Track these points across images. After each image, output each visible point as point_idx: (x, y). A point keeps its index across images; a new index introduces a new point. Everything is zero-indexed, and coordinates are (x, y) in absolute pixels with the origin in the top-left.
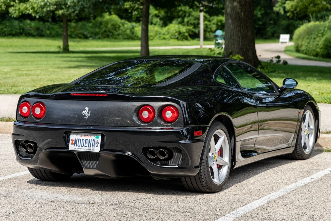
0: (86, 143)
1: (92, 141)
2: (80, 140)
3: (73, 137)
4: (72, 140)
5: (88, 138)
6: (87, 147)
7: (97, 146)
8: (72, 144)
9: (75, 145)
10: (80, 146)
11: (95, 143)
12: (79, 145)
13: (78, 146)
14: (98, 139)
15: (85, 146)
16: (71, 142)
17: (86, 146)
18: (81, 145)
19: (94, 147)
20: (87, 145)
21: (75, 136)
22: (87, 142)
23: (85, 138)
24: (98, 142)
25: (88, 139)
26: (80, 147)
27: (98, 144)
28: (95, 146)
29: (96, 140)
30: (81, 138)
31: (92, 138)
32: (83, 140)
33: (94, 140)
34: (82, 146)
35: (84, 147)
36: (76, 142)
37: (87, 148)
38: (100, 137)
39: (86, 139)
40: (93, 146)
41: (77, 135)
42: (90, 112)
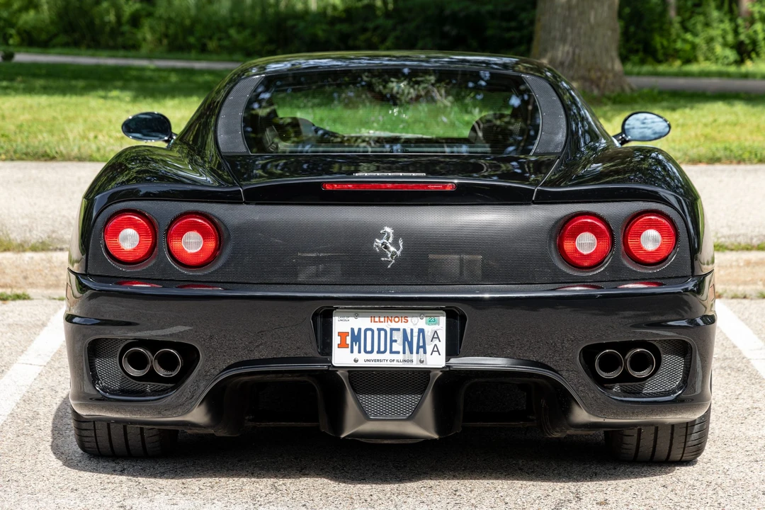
0: (392, 341)
1: (415, 334)
2: (369, 333)
3: (341, 324)
4: (340, 334)
5: (401, 325)
6: (398, 353)
7: (436, 350)
8: (343, 345)
9: (356, 348)
10: (372, 352)
11: (428, 339)
12: (369, 349)
13: (366, 352)
14: (435, 327)
15: (391, 352)
16: (336, 340)
17: (393, 350)
18: (376, 349)
19: (425, 352)
20: (397, 347)
21: (352, 319)
22: (398, 336)
23: (387, 325)
24: (435, 336)
25: (398, 330)
26: (375, 356)
27: (436, 341)
28: (429, 348)
29: (429, 330)
30: (375, 326)
31: (415, 323)
32: (382, 333)
33: (421, 331)
34: (379, 352)
35: (387, 356)
36: (356, 339)
37: (401, 357)
38: (443, 320)
39: (392, 330)
40: (421, 350)
41: (356, 316)
42: (401, 243)
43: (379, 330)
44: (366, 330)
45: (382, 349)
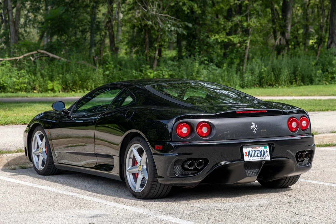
0: (258, 154)
1: (262, 151)
2: (252, 152)
3: (245, 150)
4: (245, 152)
5: (259, 149)
6: (259, 157)
7: (267, 155)
8: (246, 155)
9: (250, 156)
10: (253, 157)
11: (265, 152)
12: (252, 156)
13: (252, 157)
14: (266, 149)
15: (258, 157)
16: (245, 154)
18: (254, 156)
19: (265, 156)
20: (259, 155)
22: (259, 152)
23: (256, 149)
24: (267, 152)
25: (258, 150)
26: (254, 158)
27: (267, 153)
28: (266, 155)
29: (265, 150)
30: (253, 150)
31: (262, 148)
32: (255, 151)
33: (264, 150)
34: (255, 157)
35: (257, 158)
36: (249, 154)
37: (260, 158)
38: (268, 147)
39: (257, 150)
40: (264, 155)
41: (248, 147)
42: (257, 126)
43: (254, 151)
44: (251, 151)
45: (256, 156)
